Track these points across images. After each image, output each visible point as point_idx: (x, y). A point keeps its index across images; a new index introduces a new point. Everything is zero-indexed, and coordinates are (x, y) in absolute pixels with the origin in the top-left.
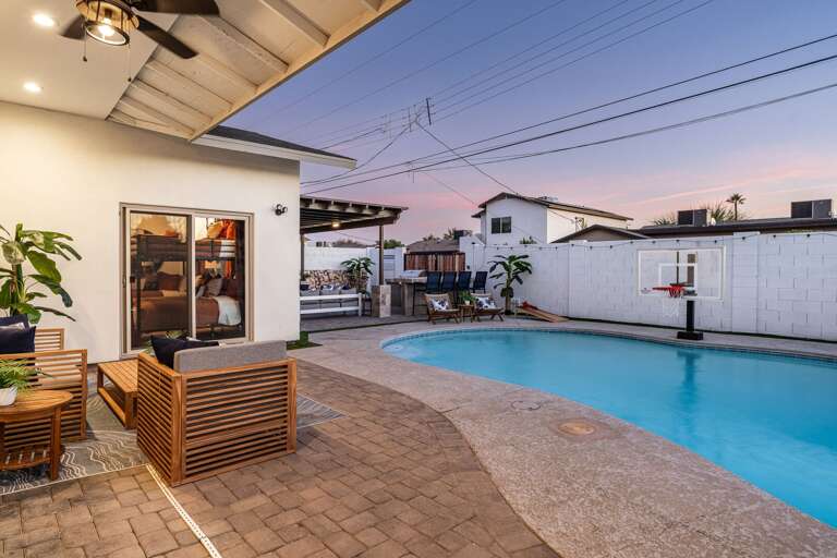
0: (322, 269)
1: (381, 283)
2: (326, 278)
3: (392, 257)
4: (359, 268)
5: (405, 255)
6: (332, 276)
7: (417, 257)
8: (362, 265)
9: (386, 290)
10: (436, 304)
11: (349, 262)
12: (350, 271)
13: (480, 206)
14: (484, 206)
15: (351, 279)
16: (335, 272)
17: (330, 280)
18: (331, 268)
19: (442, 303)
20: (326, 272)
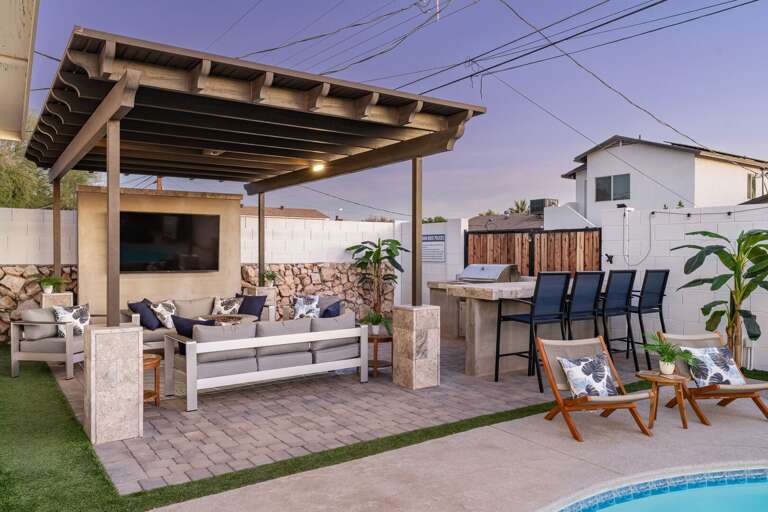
0: (308, 261)
1: (416, 300)
2: (316, 277)
3: (441, 238)
4: (378, 260)
5: (467, 235)
6: (327, 274)
7: (490, 236)
8: (384, 254)
9: (427, 317)
10: (576, 373)
11: (359, 249)
12: (362, 264)
13: (576, 160)
14: (583, 159)
15: (364, 279)
16: (334, 266)
17: (324, 282)
18: (325, 259)
19: (593, 369)
20: (317, 267)
